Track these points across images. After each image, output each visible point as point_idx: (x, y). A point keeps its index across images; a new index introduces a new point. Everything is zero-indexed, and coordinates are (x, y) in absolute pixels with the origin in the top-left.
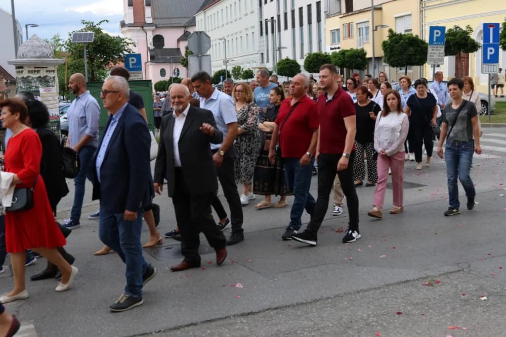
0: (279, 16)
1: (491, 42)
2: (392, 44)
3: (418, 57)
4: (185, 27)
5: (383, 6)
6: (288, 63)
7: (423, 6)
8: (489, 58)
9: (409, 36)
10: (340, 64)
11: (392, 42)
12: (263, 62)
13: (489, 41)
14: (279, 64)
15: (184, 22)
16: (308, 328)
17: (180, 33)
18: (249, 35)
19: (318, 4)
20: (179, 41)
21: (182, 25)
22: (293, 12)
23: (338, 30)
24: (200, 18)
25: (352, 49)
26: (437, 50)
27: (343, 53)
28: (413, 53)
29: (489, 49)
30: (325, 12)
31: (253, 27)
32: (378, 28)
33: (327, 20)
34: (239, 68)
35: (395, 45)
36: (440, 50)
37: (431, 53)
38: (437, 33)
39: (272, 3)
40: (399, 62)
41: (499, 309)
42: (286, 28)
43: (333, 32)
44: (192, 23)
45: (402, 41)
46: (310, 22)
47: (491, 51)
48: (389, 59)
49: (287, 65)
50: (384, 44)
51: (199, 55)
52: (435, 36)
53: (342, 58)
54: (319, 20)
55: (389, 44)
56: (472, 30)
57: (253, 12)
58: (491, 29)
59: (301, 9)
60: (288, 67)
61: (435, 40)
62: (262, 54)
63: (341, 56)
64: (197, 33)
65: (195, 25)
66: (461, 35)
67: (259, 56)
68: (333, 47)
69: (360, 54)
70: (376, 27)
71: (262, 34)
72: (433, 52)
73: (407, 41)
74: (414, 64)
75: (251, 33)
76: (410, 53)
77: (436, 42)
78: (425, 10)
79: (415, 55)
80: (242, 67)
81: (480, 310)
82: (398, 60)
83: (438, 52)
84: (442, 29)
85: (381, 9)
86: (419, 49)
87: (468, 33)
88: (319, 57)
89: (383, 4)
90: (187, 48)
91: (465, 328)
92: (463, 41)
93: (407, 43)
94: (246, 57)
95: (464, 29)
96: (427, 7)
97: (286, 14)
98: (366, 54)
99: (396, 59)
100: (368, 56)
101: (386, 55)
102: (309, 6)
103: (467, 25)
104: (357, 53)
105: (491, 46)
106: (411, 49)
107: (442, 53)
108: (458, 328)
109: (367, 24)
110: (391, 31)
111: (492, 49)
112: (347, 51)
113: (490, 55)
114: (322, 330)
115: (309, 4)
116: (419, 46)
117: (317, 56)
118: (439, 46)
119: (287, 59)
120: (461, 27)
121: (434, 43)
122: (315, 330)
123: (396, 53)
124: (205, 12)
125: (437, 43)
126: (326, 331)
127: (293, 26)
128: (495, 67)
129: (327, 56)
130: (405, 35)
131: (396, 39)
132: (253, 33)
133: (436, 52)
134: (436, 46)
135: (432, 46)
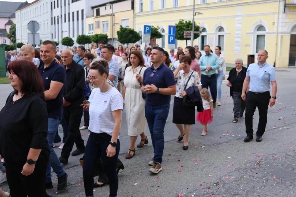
0: (61, 16)
1: (172, 34)
2: (122, 32)
3: (134, 39)
4: (9, 18)
5: (115, 14)
6: (67, 39)
7: (135, 15)
8: (171, 41)
11: (122, 31)
12: (52, 38)
14: (63, 39)
15: (9, 15)
16: (132, 164)
17: (6, 21)
18: (45, 24)
19: (82, 11)
20: (6, 25)
21: (8, 17)
22: (69, 14)
23: (93, 24)
24: (18, 13)
25: (101, 34)
26: (147, 36)
27: (97, 35)
28: (131, 37)
29: (171, 37)
30: (86, 15)
31: (47, 20)
32: (115, 24)
33: (87, 19)
35: (124, 33)
37: (144, 38)
38: (147, 29)
39: (58, 8)
40: (125, 41)
41: (211, 151)
42: (65, 21)
43: (90, 25)
44: (14, 16)
45: (126, 31)
46: (78, 20)
47: (172, 38)
48: (120, 40)
49: (67, 40)
50: (118, 33)
51: (34, 33)
52: (146, 30)
54: (83, 19)
55: (120, 33)
56: (159, 28)
57: (47, 13)
58: (172, 28)
59: (73, 13)
60: (67, 42)
61: (146, 32)
62: (52, 34)
63: (96, 37)
64: (32, 21)
65: (15, 17)
66: (155, 30)
67: (50, 35)
68: (90, 32)
69: (105, 36)
70: (114, 24)
71: (52, 24)
73: (129, 31)
74: (131, 42)
78: (136, 17)
79: (132, 38)
81: (203, 152)
82: (124, 40)
84: (149, 27)
85: (114, 15)
86: (134, 35)
87: (157, 29)
88: (84, 37)
89: (115, 13)
90: (11, 29)
91: (201, 160)
92: (156, 33)
93: (128, 32)
94: (44, 35)
95: (156, 27)
96: (137, 16)
97: (65, 15)
98: (107, 37)
99: (123, 40)
100: (109, 38)
101: (118, 38)
102: (78, 12)
103: (157, 26)
104: (104, 36)
105: (172, 36)
106: (131, 36)
107: (149, 38)
108: (198, 160)
109: (107, 22)
110: (121, 26)
111: (172, 37)
112: (99, 35)
113: (172, 40)
114: (139, 165)
115: (78, 10)
116: (134, 34)
118: (148, 35)
119: (67, 37)
120: (154, 26)
121: (146, 33)
122: (136, 165)
123: (124, 37)
124: (21, 11)
126: (141, 165)
127: (69, 21)
128: (173, 46)
129: (88, 37)
131: (123, 30)
132: (47, 23)
133: (147, 37)
134: (146, 34)
135: (145, 34)
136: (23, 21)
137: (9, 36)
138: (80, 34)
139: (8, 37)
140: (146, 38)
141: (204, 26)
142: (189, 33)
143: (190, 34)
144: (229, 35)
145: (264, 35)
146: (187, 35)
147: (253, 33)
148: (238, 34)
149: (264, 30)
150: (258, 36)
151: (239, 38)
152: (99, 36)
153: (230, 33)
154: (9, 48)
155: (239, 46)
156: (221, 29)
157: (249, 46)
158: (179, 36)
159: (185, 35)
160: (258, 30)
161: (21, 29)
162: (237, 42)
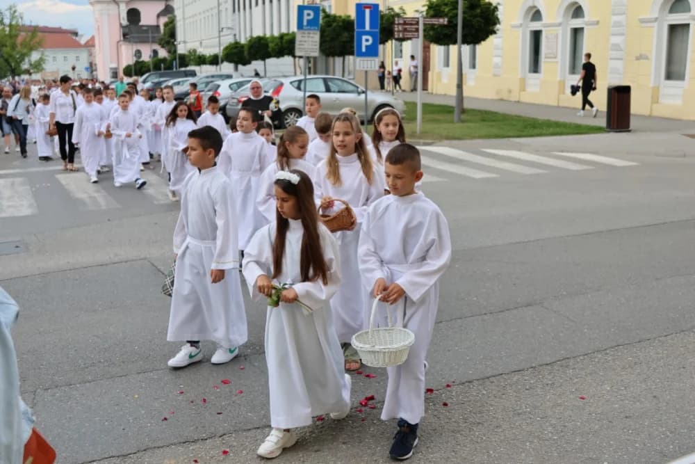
1: (367, 28)
4: (166, 0)
6: (236, 47)
8: (364, 50)
9: (343, 17)
10: (277, 50)
11: (325, 25)
13: (364, 27)
14: (226, 48)
17: (160, 7)
20: (158, 16)
26: (309, 37)
29: (364, 37)
31: (226, 2)
34: (195, 51)
35: (330, 29)
36: (312, 37)
37: (301, 41)
38: (309, 15)
42: (257, 4)
45: (335, 24)
47: (367, 40)
49: (235, 51)
52: (306, 18)
53: (280, 44)
56: (405, 11)
58: (367, 11)
61: (305, 23)
67: (232, 38)
71: (234, 11)
72: (303, 39)
73: (341, 24)
75: (224, 10)
76: (344, 39)
77: (308, 25)
80: (198, 51)
82: (330, 49)
83: (310, 39)
84: (317, 9)
88: (262, 42)
90: (166, 25)
93: (340, 27)
99: (328, 47)
103: (399, 6)
105: (367, 33)
106: (346, 34)
107: (316, 42)
111: (370, 38)
113: (367, 46)
117: (260, 39)
118: (312, 32)
119: (237, 43)
121: (304, 28)
123: (328, 39)
125: (309, 27)
128: (373, 62)
130: (340, 17)
131: (329, 22)
132: (226, 9)
133: (306, 39)
134: (306, 32)
135: (301, 31)
136: (187, 5)
137: (163, 42)
138: (284, 30)
139: (160, 44)
140: (305, 41)
141: (536, 4)
142: (411, 24)
143: (416, 27)
144: (596, 27)
145: (687, 25)
146: (405, 30)
147: (656, 19)
148: (617, 24)
149: (688, 10)
150: (673, 28)
151: (623, 34)
152: (286, 38)
153: (598, 23)
154: (144, 69)
155: (621, 59)
156: (578, 11)
157: (647, 58)
158: (431, 33)
159: (399, 31)
160: (672, 11)
161: (184, 24)
162: (616, 47)
